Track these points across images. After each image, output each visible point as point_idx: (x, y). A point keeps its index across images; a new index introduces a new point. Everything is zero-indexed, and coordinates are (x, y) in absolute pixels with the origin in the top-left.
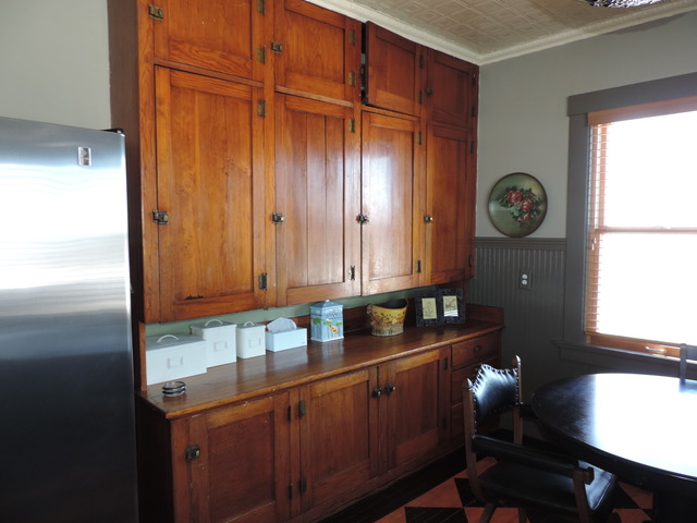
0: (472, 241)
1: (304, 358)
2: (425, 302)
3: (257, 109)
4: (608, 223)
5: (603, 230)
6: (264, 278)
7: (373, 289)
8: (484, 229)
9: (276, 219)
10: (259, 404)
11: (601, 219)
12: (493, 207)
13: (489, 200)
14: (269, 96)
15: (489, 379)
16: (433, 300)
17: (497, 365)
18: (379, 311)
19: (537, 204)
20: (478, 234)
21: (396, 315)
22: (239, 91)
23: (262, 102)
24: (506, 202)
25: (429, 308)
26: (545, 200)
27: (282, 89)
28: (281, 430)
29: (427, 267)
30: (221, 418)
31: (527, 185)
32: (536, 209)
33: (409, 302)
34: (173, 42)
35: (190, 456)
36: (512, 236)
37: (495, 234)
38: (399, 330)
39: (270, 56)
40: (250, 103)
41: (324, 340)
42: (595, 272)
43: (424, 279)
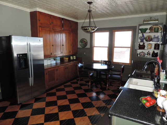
0: (77, 48)
1: (55, 64)
2: (71, 57)
3: (50, 31)
4: (95, 46)
5: (94, 47)
6: (52, 53)
7: (64, 55)
8: (79, 46)
9: (53, 46)
10: (53, 68)
11: (94, 45)
12: (80, 43)
13: (80, 42)
14: (52, 29)
15: (80, 65)
16: (72, 57)
17: (81, 63)
18: (65, 58)
19: (86, 43)
20: (78, 47)
21: (67, 59)
22: (48, 29)
23: (51, 30)
24: (82, 43)
25: (71, 58)
26: (87, 42)
27: (53, 28)
28: (55, 72)
29: (71, 52)
30: (49, 70)
31: (85, 40)
32: (86, 44)
33: (69, 57)
34: (41, 24)
35: (47, 74)
36: (83, 47)
37: (81, 47)
38: (68, 61)
39: (52, 24)
40: (49, 30)
41: (58, 62)
42: (93, 52)
43: (71, 53)
